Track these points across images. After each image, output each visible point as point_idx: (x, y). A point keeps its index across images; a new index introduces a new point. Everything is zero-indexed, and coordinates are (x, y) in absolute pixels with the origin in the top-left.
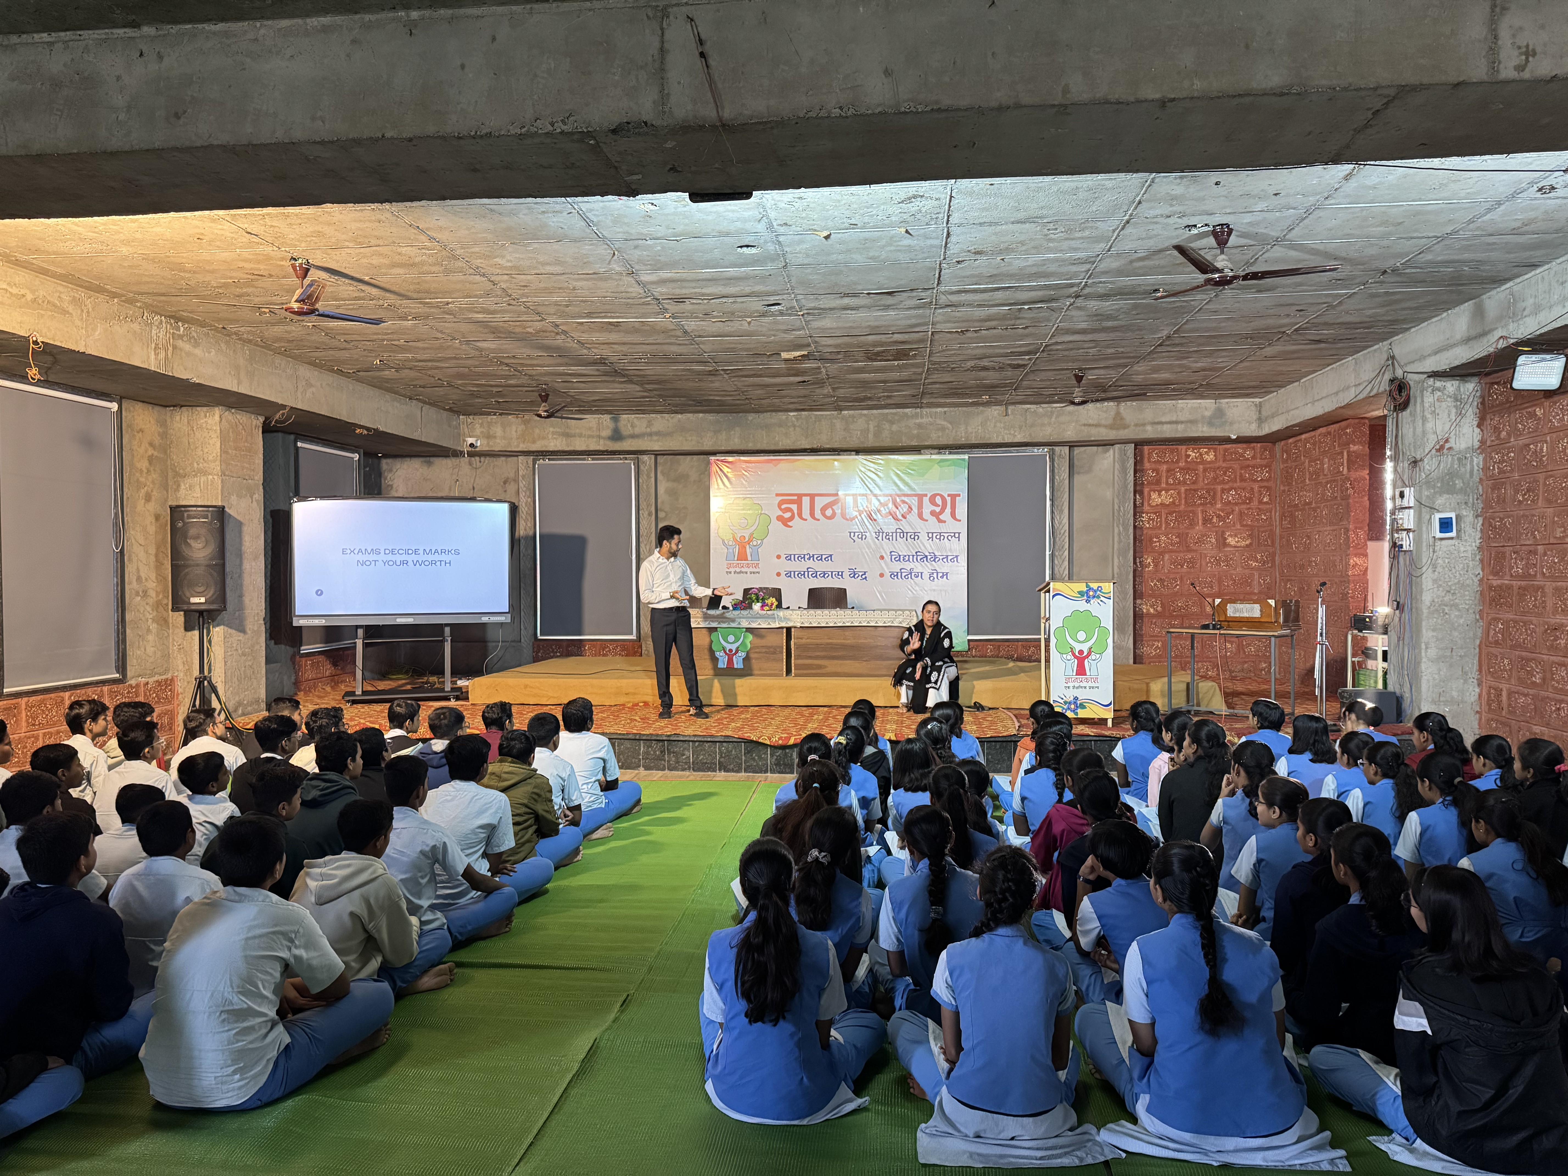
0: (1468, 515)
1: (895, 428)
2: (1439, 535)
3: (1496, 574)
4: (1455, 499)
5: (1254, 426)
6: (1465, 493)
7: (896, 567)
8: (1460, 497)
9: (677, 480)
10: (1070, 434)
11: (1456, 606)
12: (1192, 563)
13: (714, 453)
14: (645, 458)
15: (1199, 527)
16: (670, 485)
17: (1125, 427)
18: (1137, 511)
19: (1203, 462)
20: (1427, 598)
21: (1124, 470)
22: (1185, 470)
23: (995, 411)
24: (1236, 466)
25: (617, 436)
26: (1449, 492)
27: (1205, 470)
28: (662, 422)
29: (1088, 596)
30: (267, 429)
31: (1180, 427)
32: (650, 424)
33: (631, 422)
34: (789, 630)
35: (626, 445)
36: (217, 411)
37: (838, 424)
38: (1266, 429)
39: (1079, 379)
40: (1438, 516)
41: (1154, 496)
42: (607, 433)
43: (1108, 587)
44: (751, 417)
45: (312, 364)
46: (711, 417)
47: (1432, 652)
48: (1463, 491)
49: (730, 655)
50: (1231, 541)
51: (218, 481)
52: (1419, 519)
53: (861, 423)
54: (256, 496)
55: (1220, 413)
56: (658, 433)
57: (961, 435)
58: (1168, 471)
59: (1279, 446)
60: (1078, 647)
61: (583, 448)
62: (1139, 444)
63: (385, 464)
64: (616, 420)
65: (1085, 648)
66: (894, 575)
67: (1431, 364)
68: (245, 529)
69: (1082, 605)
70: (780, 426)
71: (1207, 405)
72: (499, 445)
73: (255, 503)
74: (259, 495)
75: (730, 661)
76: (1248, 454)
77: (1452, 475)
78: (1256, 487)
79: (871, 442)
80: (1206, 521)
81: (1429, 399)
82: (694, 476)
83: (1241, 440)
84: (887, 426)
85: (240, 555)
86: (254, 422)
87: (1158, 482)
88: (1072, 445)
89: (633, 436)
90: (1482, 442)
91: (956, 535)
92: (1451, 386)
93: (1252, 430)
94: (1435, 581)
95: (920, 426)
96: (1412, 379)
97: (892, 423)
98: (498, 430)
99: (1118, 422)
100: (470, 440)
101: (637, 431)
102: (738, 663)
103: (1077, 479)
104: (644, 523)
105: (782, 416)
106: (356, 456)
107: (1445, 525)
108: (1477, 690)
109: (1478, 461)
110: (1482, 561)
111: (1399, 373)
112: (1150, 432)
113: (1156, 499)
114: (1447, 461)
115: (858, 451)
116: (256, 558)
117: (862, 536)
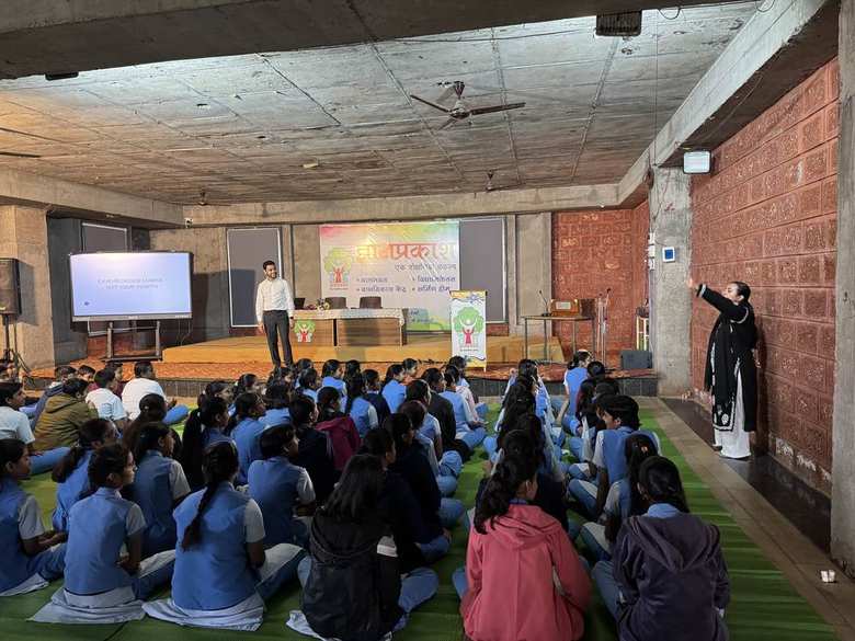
0: (683, 247)
1: (415, 206)
2: (664, 260)
4: (675, 239)
5: (614, 200)
6: (682, 236)
7: (422, 284)
8: (680, 238)
9: (304, 238)
10: (511, 208)
11: (677, 301)
12: (586, 279)
13: (322, 223)
14: (285, 226)
15: (590, 259)
16: (301, 241)
17: (542, 203)
18: (554, 250)
19: (592, 221)
20: (659, 297)
21: (546, 226)
22: (581, 226)
23: (468, 196)
24: (611, 223)
25: (265, 215)
26: (671, 234)
27: (593, 226)
28: (289, 206)
29: (471, 299)
30: (49, 216)
31: (571, 202)
33: (273, 207)
34: (335, 320)
35: (271, 220)
36: (13, 207)
37: (384, 205)
38: (620, 201)
39: (491, 176)
40: (664, 249)
41: (565, 241)
42: (260, 213)
43: (483, 294)
44: (337, 202)
45: (67, 180)
46: (316, 203)
47: (663, 328)
48: (681, 234)
49: (304, 335)
50: (608, 266)
51: (15, 244)
52: (657, 251)
53: (397, 204)
54: (43, 253)
55: (594, 193)
56: (287, 212)
57: (452, 209)
58: (573, 227)
60: (466, 328)
61: (248, 222)
62: (554, 213)
63: (151, 233)
64: (264, 205)
65: (471, 328)
66: (419, 289)
68: (35, 270)
69: (468, 304)
70: (354, 206)
71: (587, 189)
72: (204, 221)
73: (42, 257)
74: (45, 252)
75: (304, 338)
76: (618, 216)
77: (674, 224)
78: (623, 234)
79: (402, 215)
80: (593, 255)
82: (313, 236)
83: (607, 208)
84: (410, 205)
85: (32, 284)
86: (40, 213)
87: (567, 234)
88: (517, 214)
89: (275, 214)
90: (692, 205)
91: (454, 266)
93: (613, 202)
94: (664, 287)
95: (428, 205)
97: (413, 204)
98: (203, 214)
99: (537, 200)
100: (187, 219)
101: (276, 211)
102: (308, 339)
103: (521, 233)
104: (286, 262)
105: (354, 201)
106: (125, 230)
107: (669, 254)
108: (689, 350)
109: (689, 216)
110: (692, 274)
111: (651, 166)
112: (555, 205)
113: (566, 243)
114: (671, 217)
115: (400, 220)
116: (44, 285)
117: (403, 267)
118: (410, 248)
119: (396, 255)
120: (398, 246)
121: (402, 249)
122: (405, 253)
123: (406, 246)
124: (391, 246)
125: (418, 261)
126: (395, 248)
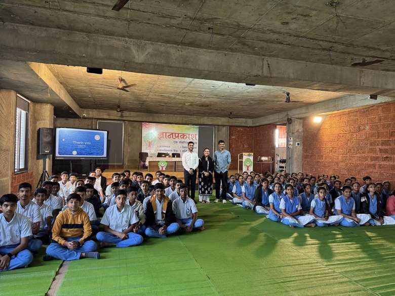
0: (302, 143)
2: (297, 146)
3: (305, 153)
4: (299, 140)
6: (301, 139)
7: (184, 149)
9: (133, 127)
10: (220, 123)
11: (299, 158)
13: (143, 122)
14: (127, 122)
15: (240, 143)
16: (131, 128)
19: (240, 131)
20: (295, 157)
21: (227, 131)
22: (237, 132)
23: (206, 118)
25: (122, 116)
26: (298, 138)
29: (249, 155)
31: (239, 124)
32: (130, 114)
33: (126, 113)
34: (175, 162)
35: (124, 119)
38: (254, 125)
40: (297, 143)
42: (119, 115)
43: (252, 154)
44: (154, 114)
49: (162, 167)
52: (293, 143)
55: (246, 121)
58: (234, 132)
59: (254, 129)
62: (230, 126)
64: (123, 113)
67: (297, 116)
71: (243, 120)
75: (162, 169)
77: (299, 136)
80: (241, 142)
81: (296, 122)
82: (138, 127)
83: (250, 127)
87: (233, 134)
88: (218, 126)
89: (126, 117)
90: (303, 130)
92: (299, 120)
93: (251, 125)
96: (292, 119)
98: (91, 113)
100: (83, 114)
101: (127, 115)
102: (164, 169)
103: (219, 132)
104: (125, 137)
105: (162, 115)
109: (302, 133)
111: (289, 117)
112: (234, 124)
113: (232, 137)
114: (298, 133)
115: (176, 124)
117: (177, 142)
118: (180, 135)
119: (174, 137)
120: (175, 134)
121: (177, 135)
122: (178, 136)
123: (178, 134)
124: (172, 134)
125: (183, 140)
126: (174, 134)
